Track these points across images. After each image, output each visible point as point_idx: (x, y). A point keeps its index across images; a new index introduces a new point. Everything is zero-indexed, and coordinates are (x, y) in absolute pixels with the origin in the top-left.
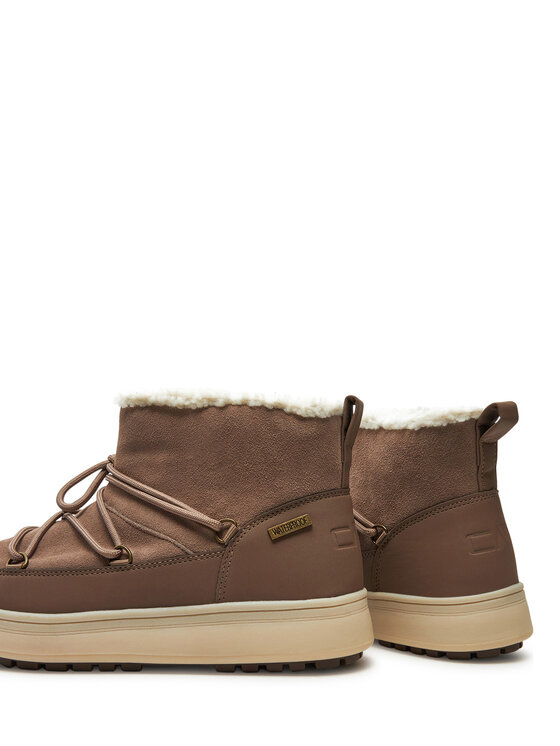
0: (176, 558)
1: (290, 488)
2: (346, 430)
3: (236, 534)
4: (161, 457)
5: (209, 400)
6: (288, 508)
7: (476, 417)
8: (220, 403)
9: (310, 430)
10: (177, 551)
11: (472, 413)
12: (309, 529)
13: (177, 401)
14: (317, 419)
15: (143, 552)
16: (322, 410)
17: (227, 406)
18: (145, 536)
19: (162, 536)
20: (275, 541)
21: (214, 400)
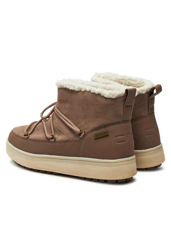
0: (67, 141)
1: (103, 121)
2: (125, 101)
3: (85, 135)
4: (67, 106)
5: (80, 89)
6: (102, 128)
7: (148, 91)
8: (83, 90)
9: (109, 102)
10: (67, 139)
11: (147, 90)
12: (107, 136)
13: (71, 88)
14: (111, 99)
15: (59, 138)
16: (113, 96)
17: (85, 91)
18: (60, 132)
19: (64, 133)
20: (96, 139)
21: (81, 89)
